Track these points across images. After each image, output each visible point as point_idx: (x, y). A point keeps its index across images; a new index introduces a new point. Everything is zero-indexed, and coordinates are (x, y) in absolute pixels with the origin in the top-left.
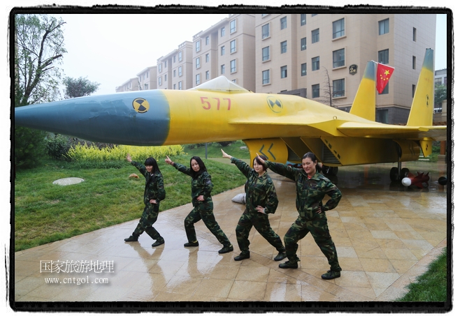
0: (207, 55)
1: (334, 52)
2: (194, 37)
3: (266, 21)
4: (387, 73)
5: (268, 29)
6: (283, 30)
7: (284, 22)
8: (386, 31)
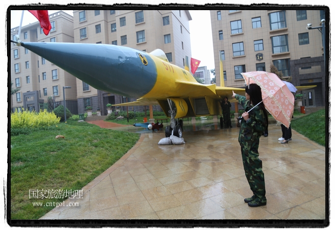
3: (83, 25)
4: (197, 63)
5: (85, 32)
6: (98, 34)
7: (98, 27)
8: (169, 41)
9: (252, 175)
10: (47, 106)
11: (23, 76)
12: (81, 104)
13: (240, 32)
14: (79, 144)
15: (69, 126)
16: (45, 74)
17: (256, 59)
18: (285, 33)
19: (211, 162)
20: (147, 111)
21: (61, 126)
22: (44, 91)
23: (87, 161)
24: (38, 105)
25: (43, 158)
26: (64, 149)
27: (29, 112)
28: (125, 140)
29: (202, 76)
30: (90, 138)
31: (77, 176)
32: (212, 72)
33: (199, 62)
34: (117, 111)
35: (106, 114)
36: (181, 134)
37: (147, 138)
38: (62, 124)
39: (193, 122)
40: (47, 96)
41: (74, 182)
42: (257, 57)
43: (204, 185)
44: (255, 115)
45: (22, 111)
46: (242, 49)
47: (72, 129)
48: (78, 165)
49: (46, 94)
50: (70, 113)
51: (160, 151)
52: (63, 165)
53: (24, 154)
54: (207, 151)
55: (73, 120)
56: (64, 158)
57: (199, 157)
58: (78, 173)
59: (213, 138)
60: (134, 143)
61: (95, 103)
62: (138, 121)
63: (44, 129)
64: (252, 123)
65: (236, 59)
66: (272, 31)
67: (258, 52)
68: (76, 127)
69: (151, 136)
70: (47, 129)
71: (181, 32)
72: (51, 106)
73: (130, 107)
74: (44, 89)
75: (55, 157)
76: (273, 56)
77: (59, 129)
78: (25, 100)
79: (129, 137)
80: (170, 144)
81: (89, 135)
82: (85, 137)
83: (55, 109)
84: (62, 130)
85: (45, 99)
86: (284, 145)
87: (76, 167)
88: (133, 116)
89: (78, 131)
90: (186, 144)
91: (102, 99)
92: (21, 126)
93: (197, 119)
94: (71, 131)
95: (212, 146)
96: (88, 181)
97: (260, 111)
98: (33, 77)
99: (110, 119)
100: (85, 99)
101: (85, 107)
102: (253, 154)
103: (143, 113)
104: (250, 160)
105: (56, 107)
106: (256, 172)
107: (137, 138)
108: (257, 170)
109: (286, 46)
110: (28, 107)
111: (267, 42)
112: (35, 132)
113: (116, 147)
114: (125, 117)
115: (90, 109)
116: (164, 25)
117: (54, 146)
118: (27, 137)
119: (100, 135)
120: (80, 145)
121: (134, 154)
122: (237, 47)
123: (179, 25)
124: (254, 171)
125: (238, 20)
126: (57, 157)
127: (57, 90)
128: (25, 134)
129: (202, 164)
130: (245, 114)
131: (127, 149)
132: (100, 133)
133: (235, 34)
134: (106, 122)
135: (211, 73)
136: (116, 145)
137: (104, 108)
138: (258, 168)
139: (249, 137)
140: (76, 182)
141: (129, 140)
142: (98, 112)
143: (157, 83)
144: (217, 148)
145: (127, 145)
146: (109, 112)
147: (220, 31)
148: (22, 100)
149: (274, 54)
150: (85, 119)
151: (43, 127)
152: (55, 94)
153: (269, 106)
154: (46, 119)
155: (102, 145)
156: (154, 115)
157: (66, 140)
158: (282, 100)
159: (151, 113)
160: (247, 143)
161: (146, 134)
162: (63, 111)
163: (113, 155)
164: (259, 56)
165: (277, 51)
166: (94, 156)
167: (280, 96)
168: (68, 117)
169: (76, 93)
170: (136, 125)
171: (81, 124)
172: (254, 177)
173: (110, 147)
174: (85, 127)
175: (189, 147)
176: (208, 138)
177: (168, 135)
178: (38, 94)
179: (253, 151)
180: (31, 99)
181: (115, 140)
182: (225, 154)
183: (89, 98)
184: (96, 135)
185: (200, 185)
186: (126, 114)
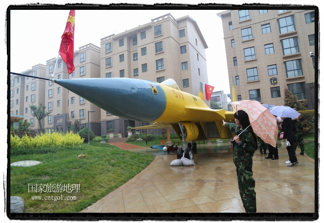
0: (59, 76)
1: (157, 78)
2: (48, 61)
3: (108, 55)
4: (210, 89)
5: (110, 61)
6: (122, 62)
7: (122, 57)
8: (186, 68)
9: (245, 193)
10: (74, 128)
11: (55, 100)
12: (104, 127)
13: (254, 58)
14: (97, 163)
15: (91, 147)
16: (73, 98)
17: (270, 83)
18: (299, 58)
19: (215, 182)
20: (165, 134)
21: (84, 146)
22: (72, 114)
23: (103, 178)
24: (66, 127)
25: (66, 174)
26: (84, 166)
27: (57, 133)
28: (140, 161)
29: (219, 101)
30: (108, 158)
31: (93, 190)
32: (229, 96)
33: (213, 88)
34: (137, 133)
35: (126, 136)
36: (191, 156)
37: (161, 159)
38: (85, 144)
39: (209, 144)
40: (75, 119)
41: (90, 196)
42: (271, 82)
43: (204, 202)
44: (245, 137)
45: (52, 132)
46: (256, 74)
47: (93, 150)
48: (95, 182)
49: (73, 117)
50: (94, 135)
51: (171, 171)
52: (82, 180)
53: (51, 170)
54: (215, 172)
55: (96, 141)
56: (83, 175)
57: (205, 178)
58: (94, 189)
59: (223, 160)
60: (148, 164)
61: (117, 126)
62: (156, 143)
63: (69, 148)
64: (243, 145)
65: (250, 84)
66: (285, 56)
67: (272, 77)
68: (97, 147)
69: (166, 157)
70: (71, 149)
71: (198, 60)
72: (77, 128)
73: (149, 129)
74: (72, 112)
75: (77, 173)
76: (287, 80)
77: (82, 149)
78: (55, 122)
79: (145, 158)
80: (180, 166)
81: (108, 155)
82: (104, 156)
83: (81, 131)
84: (84, 150)
85: (73, 121)
86: (291, 168)
87: (93, 183)
88: (152, 138)
89: (98, 151)
90: (196, 165)
91: (123, 122)
92: (50, 145)
93: (212, 142)
94: (92, 151)
95: (220, 168)
96: (103, 195)
97: (249, 133)
98: (63, 101)
99: (130, 141)
100: (108, 122)
101: (108, 129)
102: (247, 174)
103: (161, 136)
104: (244, 178)
105: (82, 129)
106: (249, 191)
107: (151, 159)
108: (250, 188)
109: (300, 70)
110: (57, 129)
111: (281, 66)
112: (61, 151)
113: (131, 166)
114: (144, 139)
115: (112, 132)
116: (181, 53)
117: (76, 164)
118: (55, 155)
119: (118, 156)
120: (99, 164)
121: (147, 173)
122: (250, 73)
123: (196, 53)
124: (247, 189)
125: (251, 48)
126: (78, 174)
127: (83, 113)
128: (53, 152)
129: (206, 185)
130: (236, 138)
131: (141, 169)
132: (118, 154)
133: (248, 60)
134: (126, 144)
135: (227, 97)
136: (131, 165)
137: (125, 130)
138: (251, 187)
139: (242, 158)
140: (92, 195)
141: (144, 161)
142: (119, 135)
143: (166, 109)
144: (223, 170)
145: (142, 165)
146: (130, 134)
147: (234, 58)
148: (52, 122)
149: (289, 78)
150: (106, 141)
151: (68, 147)
152: (82, 117)
153: (258, 131)
154: (71, 139)
155: (118, 164)
156: (171, 138)
157: (87, 159)
158: (265, 122)
159: (169, 136)
160: (241, 163)
161: (161, 156)
162: (87, 133)
163: (128, 174)
164: (274, 80)
165: (291, 75)
166: (110, 174)
167: (263, 118)
168: (91, 139)
169: (100, 116)
170: (153, 147)
171: (103, 145)
172: (246, 195)
173: (126, 167)
174: (105, 148)
175: (197, 168)
176: (217, 160)
177: (179, 157)
178: (66, 116)
179: (247, 170)
180: (60, 121)
181: (131, 160)
182: (230, 176)
183: (111, 121)
184: (114, 155)
185: (201, 203)
186: (145, 136)
